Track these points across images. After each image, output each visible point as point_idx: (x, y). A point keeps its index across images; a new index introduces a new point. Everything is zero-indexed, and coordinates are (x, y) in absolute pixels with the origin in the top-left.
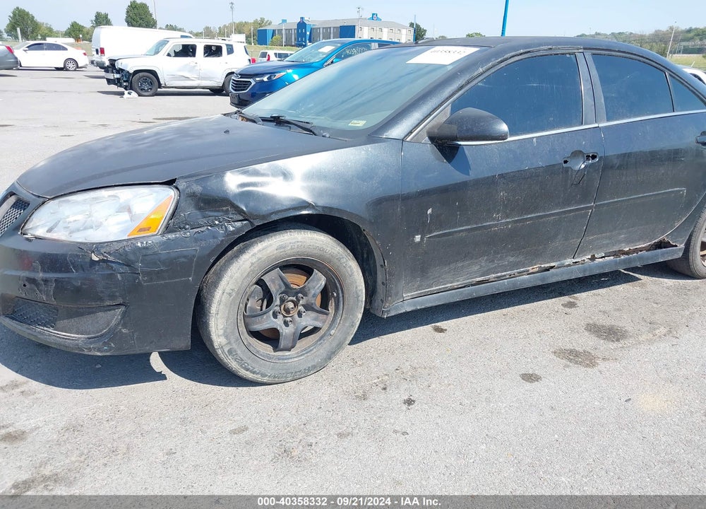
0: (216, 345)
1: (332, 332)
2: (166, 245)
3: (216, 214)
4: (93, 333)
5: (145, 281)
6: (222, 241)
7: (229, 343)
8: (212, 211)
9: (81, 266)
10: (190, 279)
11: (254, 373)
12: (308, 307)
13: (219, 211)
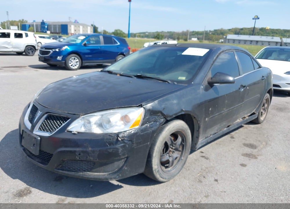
0: (154, 169)
1: (182, 158)
2: (142, 131)
3: (155, 117)
4: (111, 171)
5: (135, 146)
6: (158, 127)
7: (158, 168)
8: (154, 116)
9: (112, 143)
10: (149, 143)
11: (163, 178)
12: (176, 149)
13: (156, 116)
